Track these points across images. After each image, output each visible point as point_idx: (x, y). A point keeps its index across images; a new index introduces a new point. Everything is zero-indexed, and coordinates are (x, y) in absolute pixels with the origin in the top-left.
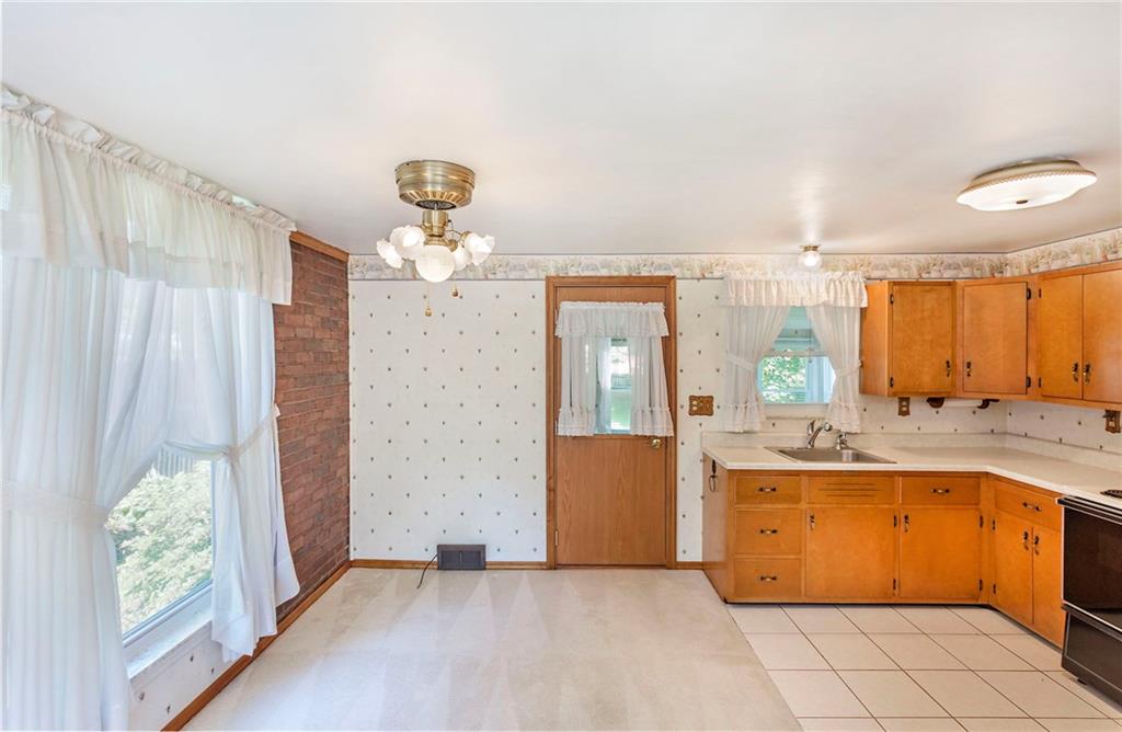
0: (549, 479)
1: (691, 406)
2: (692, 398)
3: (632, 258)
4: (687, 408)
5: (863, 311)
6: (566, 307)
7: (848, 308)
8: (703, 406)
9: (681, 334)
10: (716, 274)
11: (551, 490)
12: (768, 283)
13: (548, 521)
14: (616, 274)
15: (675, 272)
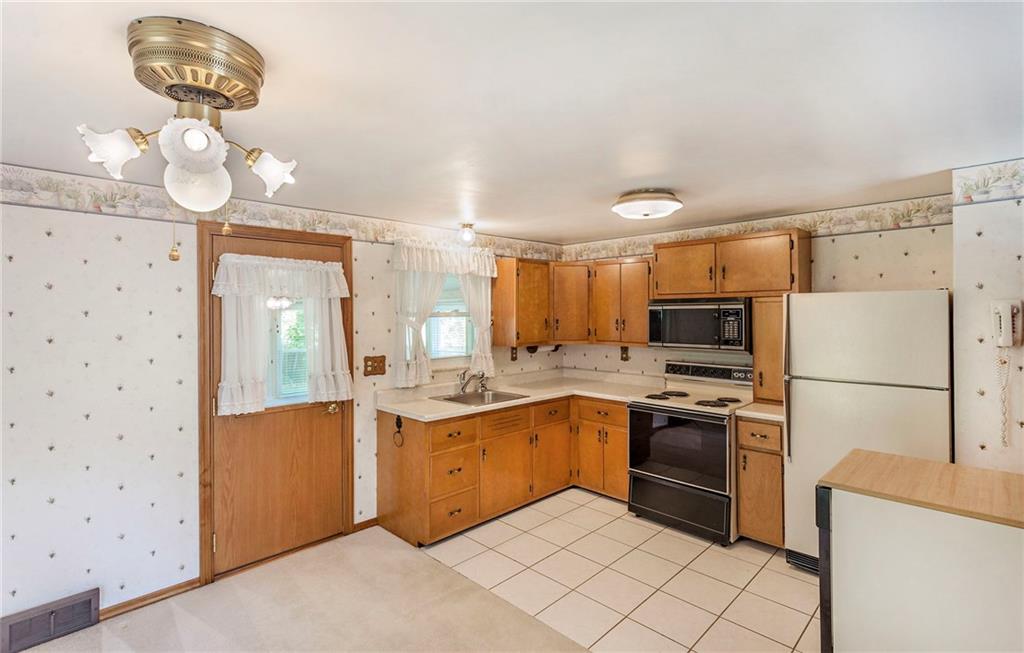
0: (203, 472)
1: (366, 366)
2: (367, 359)
3: (307, 213)
4: (362, 369)
5: (494, 280)
6: (228, 259)
7: (485, 277)
8: (376, 366)
9: (356, 296)
10: (389, 239)
11: (206, 485)
12: (432, 251)
13: (202, 525)
14: (288, 227)
15: (351, 233)
